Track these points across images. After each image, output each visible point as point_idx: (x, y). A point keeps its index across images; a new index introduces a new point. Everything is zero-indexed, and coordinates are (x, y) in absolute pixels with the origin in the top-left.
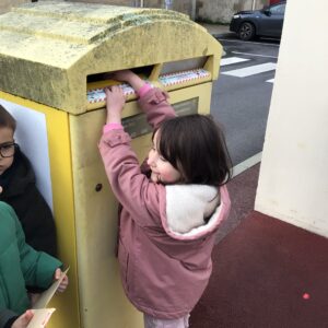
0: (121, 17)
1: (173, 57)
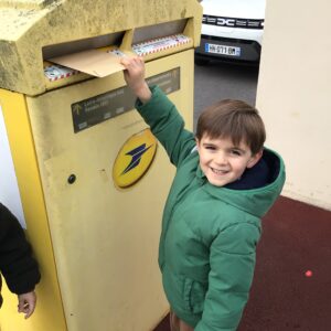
1: (146, 21)
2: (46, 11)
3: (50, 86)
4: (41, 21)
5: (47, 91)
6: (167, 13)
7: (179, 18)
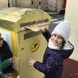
0: (28, 11)
1: (39, 19)
2: (21, 17)
3: (21, 31)
4: (20, 19)
5: (20, 32)
6: (44, 18)
7: (46, 19)
